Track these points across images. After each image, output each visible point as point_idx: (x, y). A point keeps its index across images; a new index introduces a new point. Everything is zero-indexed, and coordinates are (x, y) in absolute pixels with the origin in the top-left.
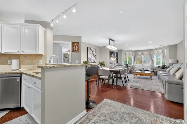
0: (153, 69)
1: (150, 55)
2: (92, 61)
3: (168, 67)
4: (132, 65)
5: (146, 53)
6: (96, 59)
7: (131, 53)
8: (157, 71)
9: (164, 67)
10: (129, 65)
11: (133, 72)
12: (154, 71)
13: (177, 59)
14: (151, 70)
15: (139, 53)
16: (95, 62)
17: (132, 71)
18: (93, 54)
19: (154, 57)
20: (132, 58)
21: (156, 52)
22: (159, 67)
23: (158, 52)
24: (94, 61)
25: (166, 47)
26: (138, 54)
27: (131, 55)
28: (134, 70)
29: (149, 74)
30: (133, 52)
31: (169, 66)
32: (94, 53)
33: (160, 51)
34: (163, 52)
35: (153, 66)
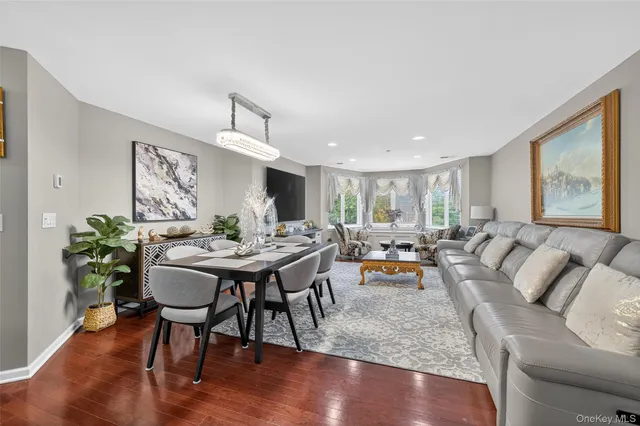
0: (423, 239)
1: (416, 189)
2: (170, 210)
3: (470, 234)
4: (358, 226)
5: (402, 183)
6: (195, 205)
7: (356, 182)
8: (436, 249)
9: (456, 234)
10: (345, 226)
11: (360, 254)
12: (425, 249)
13: (494, 206)
14: (418, 245)
15: (382, 183)
16: (188, 219)
17: (357, 250)
18: (176, 180)
19: (426, 196)
20: (359, 197)
21: (432, 179)
22: (440, 234)
23: (438, 179)
24: (184, 213)
25: (460, 164)
26: (377, 187)
27: (356, 188)
28: (363, 245)
29: (410, 266)
30: (363, 179)
31: (471, 231)
32: (184, 174)
33: (445, 176)
34: (453, 181)
35: (423, 230)
